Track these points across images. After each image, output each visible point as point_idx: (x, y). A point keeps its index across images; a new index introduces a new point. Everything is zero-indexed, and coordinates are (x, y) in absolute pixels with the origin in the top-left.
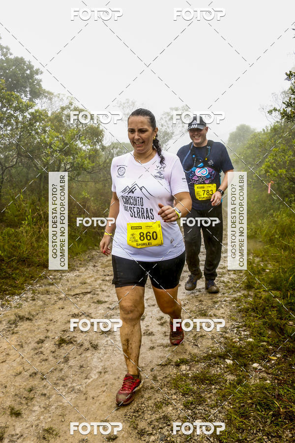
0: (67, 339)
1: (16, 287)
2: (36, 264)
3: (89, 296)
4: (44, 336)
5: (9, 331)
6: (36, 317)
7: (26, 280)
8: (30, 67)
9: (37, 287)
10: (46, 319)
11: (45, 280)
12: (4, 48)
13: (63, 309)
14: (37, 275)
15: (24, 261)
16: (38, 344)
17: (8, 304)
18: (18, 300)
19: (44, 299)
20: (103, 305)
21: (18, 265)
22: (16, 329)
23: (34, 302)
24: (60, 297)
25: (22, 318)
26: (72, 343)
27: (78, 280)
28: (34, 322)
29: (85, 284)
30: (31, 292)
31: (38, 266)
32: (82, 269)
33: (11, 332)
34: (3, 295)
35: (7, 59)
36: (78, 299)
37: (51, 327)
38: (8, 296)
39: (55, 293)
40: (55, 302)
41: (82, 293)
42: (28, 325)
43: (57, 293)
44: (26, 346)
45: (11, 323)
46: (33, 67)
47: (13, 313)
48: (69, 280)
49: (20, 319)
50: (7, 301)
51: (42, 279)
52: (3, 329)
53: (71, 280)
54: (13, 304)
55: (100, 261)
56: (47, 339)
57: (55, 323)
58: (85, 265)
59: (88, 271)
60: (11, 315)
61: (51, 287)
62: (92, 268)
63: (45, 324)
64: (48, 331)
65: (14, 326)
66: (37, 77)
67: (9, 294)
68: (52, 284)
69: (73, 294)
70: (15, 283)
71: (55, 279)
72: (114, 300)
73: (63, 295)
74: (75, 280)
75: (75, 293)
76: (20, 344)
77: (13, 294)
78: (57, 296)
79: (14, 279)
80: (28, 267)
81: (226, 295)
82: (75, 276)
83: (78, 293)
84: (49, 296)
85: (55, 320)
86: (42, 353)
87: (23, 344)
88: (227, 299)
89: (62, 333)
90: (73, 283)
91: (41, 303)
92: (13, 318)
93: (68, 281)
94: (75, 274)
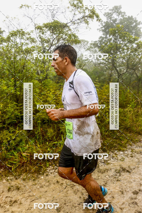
1: (121, 145)
2: (134, 131)
4: (138, 188)
5: (115, 178)
6: (133, 171)
7: (128, 142)
8: (136, 21)
9: (134, 147)
11: (139, 143)
12: (123, 13)
14: (134, 139)
15: (127, 129)
16: (134, 194)
17: (116, 157)
18: (122, 155)
19: (139, 157)
21: (124, 131)
22: (120, 177)
23: (132, 159)
25: (124, 170)
28: (131, 174)
30: (131, 150)
31: (136, 133)
33: (117, 179)
34: (114, 150)
35: (124, 18)
38: (117, 151)
42: (128, 176)
44: (126, 193)
45: (117, 172)
46: (137, 21)
47: (119, 164)
49: (123, 170)
50: (116, 154)
51: (138, 142)
52: (112, 176)
54: (119, 158)
60: (117, 166)
63: (139, 178)
65: (118, 174)
66: (139, 26)
67: (117, 150)
70: (122, 143)
76: (122, 190)
77: (120, 150)
79: (121, 140)
80: (129, 133)
86: (136, 204)
87: (124, 192)
91: (137, 160)
92: (118, 168)
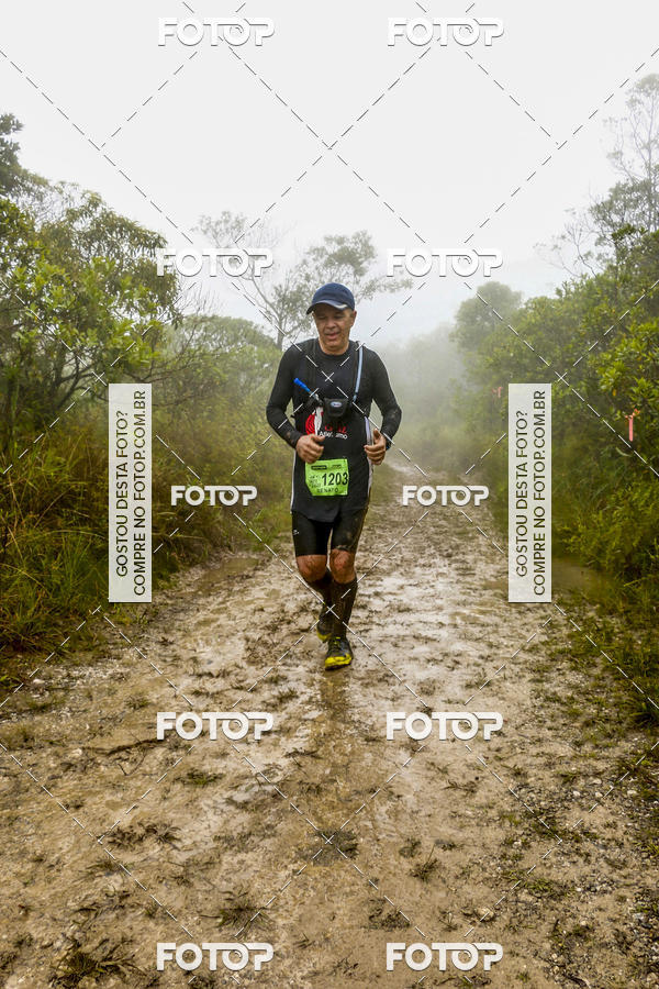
0: (97, 956)
3: (160, 753)
10: (23, 853)
13: (78, 807)
20: (210, 789)
24: (67, 759)
26: (116, 969)
27: (120, 694)
29: (141, 706)
32: (130, 654)
36: (127, 766)
37: (39, 893)
39: (51, 743)
40: (54, 777)
41: (139, 743)
43: (58, 742)
48: (94, 694)
53: (100, 691)
55: (177, 623)
56: (25, 952)
57: (53, 873)
58: (137, 640)
59: (148, 660)
61: (37, 718)
62: (157, 648)
64: (26, 909)
68: (43, 709)
69: (107, 747)
71: (49, 689)
72: (242, 771)
73: (78, 753)
74: (112, 692)
75: (116, 745)
78: (57, 755)
81: (587, 748)
82: (112, 677)
83: (125, 743)
84: (30, 757)
85: (53, 859)
88: (601, 766)
89: (81, 918)
90: (106, 704)
93: (90, 697)
94: (110, 672)
